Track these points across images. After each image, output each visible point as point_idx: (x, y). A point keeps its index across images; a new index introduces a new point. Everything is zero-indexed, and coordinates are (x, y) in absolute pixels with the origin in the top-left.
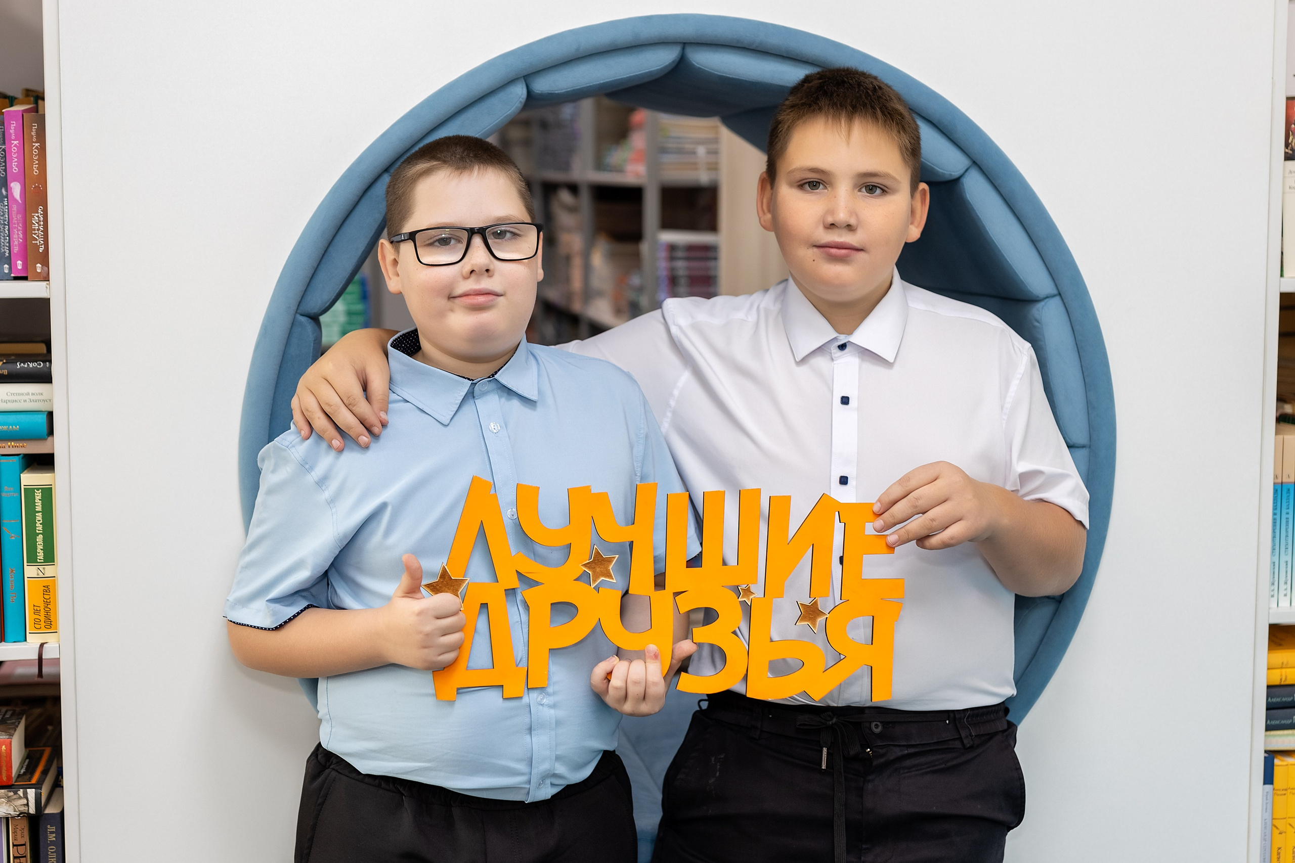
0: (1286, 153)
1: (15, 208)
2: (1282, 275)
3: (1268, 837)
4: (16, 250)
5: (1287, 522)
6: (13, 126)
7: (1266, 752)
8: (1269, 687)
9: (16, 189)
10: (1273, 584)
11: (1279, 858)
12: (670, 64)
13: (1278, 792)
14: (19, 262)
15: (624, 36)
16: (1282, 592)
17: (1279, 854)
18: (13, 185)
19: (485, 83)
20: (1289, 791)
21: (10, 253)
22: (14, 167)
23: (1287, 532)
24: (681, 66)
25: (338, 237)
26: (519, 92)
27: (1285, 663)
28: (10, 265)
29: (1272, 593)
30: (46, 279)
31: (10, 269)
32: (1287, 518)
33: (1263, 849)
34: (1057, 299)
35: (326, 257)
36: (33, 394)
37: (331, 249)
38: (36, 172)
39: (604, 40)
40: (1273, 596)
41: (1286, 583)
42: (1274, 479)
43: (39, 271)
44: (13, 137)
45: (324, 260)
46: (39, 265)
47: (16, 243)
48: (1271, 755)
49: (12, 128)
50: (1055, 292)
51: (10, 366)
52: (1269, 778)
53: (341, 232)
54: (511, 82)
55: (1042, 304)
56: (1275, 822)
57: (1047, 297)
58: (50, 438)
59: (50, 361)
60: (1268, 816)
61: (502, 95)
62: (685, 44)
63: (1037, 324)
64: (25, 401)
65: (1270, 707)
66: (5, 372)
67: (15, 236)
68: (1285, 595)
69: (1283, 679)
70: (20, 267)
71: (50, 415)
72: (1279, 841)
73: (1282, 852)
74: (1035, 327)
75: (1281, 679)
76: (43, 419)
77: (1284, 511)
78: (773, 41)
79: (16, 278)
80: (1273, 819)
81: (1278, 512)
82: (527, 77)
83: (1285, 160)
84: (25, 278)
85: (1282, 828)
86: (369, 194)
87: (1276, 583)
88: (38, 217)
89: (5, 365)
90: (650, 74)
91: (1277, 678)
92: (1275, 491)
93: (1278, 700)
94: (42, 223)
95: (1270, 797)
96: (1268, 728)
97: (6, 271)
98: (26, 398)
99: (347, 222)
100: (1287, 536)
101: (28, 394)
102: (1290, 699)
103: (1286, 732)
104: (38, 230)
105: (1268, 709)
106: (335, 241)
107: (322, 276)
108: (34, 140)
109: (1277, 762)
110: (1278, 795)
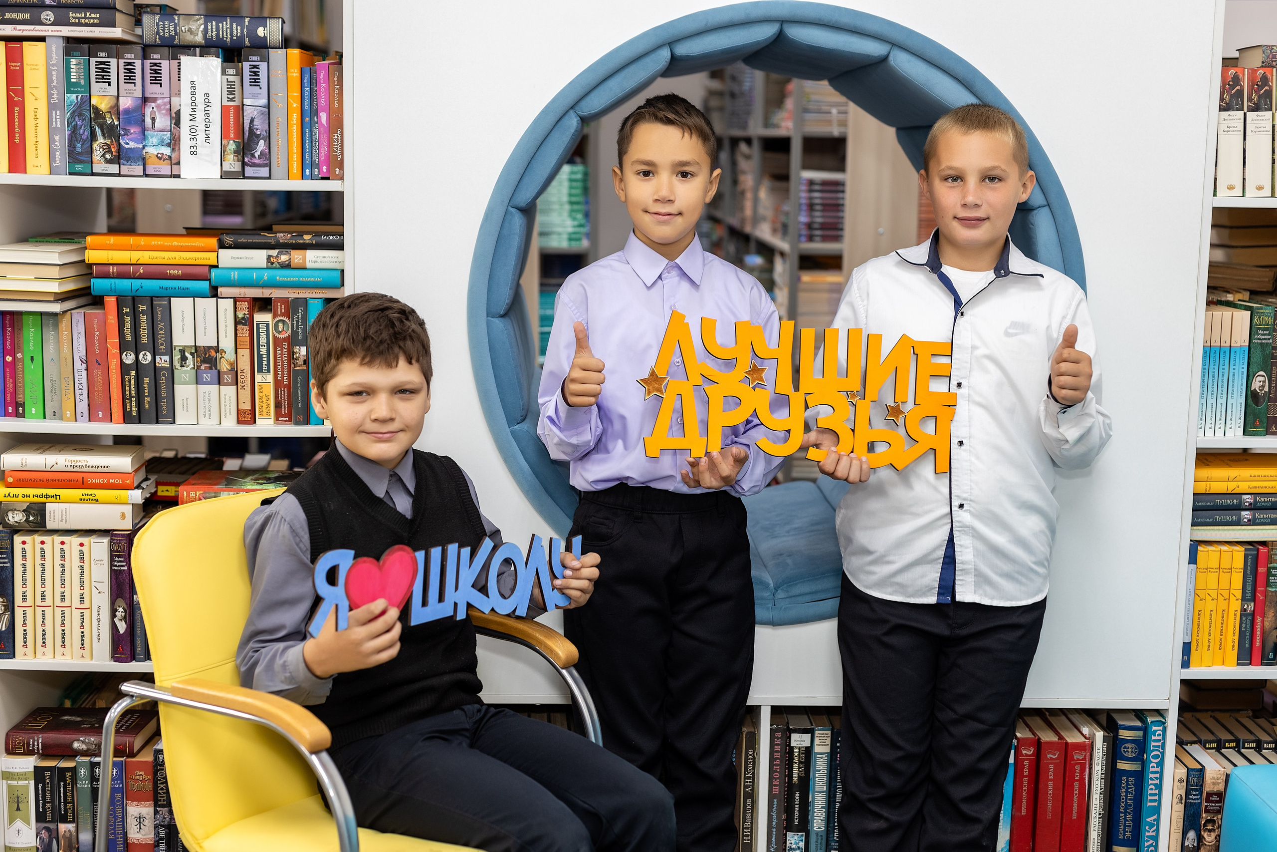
0: (1220, 105)
1: (322, 131)
2: (1215, 195)
3: (1191, 602)
4: (322, 158)
5: (1214, 375)
6: (322, 74)
7: (1191, 541)
8: (1194, 494)
9: (323, 117)
10: (1201, 419)
11: (1199, 618)
12: (772, 36)
13: (1200, 570)
14: (325, 167)
15: (739, 16)
16: (1208, 426)
17: (1199, 615)
18: (321, 114)
19: (641, 48)
20: (1209, 570)
21: (318, 161)
22: (323, 102)
23: (1213, 382)
24: (780, 36)
25: (538, 154)
26: (665, 54)
27: (1209, 477)
28: (318, 169)
29: (1200, 426)
30: (342, 179)
31: (319, 171)
32: (1213, 372)
33: (1187, 610)
34: (1047, 208)
35: (529, 167)
36: (332, 257)
37: (532, 162)
38: (337, 105)
39: (725, 18)
40: (1201, 428)
41: (1211, 419)
42: (1204, 343)
43: (337, 173)
44: (322, 82)
45: (528, 169)
46: (337, 169)
47: (323, 154)
48: (1195, 544)
49: (322, 75)
50: (1045, 203)
51: (318, 239)
52: (1193, 559)
53: (540, 150)
54: (660, 47)
55: (1036, 211)
56: (1198, 592)
57: (1039, 207)
58: (342, 288)
59: (343, 235)
60: (1192, 586)
61: (653, 56)
62: (783, 22)
63: (1032, 226)
64: (326, 262)
65: (1195, 510)
66: (314, 242)
67: (322, 149)
68: (1210, 428)
69: (1208, 489)
70: (325, 171)
71: (343, 271)
72: (1199, 605)
73: (1202, 614)
74: (1030, 228)
75: (1206, 489)
76: (338, 274)
77: (1211, 367)
78: (845, 20)
79: (323, 178)
80: (1195, 589)
81: (1207, 367)
82: (671, 44)
83: (1220, 110)
84: (328, 178)
85: (1202, 596)
86: (560, 123)
87: (1204, 419)
88: (337, 136)
89: (314, 238)
90: (758, 43)
91: (1202, 488)
92: (1205, 352)
93: (1203, 504)
94: (340, 141)
95: (1194, 573)
96: (1194, 524)
97: (316, 173)
98: (327, 259)
99: (544, 143)
100: (1213, 385)
101: (328, 257)
102: (1212, 504)
103: (1208, 528)
104: (337, 145)
105: (1193, 510)
106: (536, 156)
107: (526, 180)
108: (336, 83)
109: (1200, 548)
110: (1200, 572)
